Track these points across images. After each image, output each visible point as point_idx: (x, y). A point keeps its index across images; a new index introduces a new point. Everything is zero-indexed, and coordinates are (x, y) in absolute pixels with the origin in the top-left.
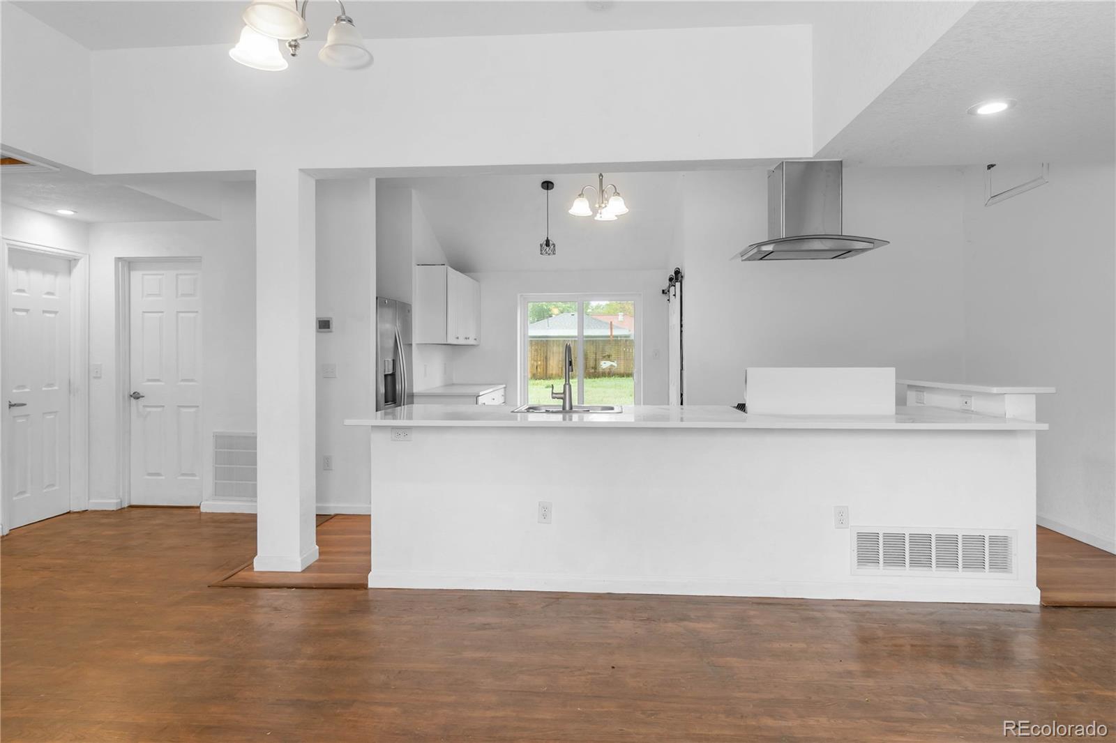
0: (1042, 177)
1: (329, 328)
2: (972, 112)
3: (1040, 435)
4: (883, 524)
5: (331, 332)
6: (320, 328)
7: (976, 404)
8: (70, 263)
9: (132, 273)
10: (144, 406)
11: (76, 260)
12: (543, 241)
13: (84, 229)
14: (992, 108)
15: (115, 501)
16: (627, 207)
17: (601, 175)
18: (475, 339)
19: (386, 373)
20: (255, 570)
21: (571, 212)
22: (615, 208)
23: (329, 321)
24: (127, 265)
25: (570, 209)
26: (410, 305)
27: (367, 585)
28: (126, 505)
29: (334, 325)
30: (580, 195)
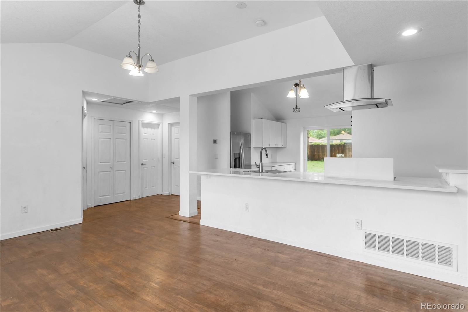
1: (216, 142)
4: (378, 231)
5: (216, 144)
6: (214, 142)
8: (158, 125)
9: (173, 127)
10: (175, 166)
11: (159, 125)
12: (295, 107)
13: (161, 116)
15: (167, 193)
16: (308, 93)
18: (282, 145)
19: (236, 157)
20: (179, 215)
21: (287, 96)
22: (304, 94)
23: (216, 140)
24: (171, 125)
25: (287, 95)
26: (250, 134)
27: (199, 223)
28: (171, 194)
29: (218, 141)
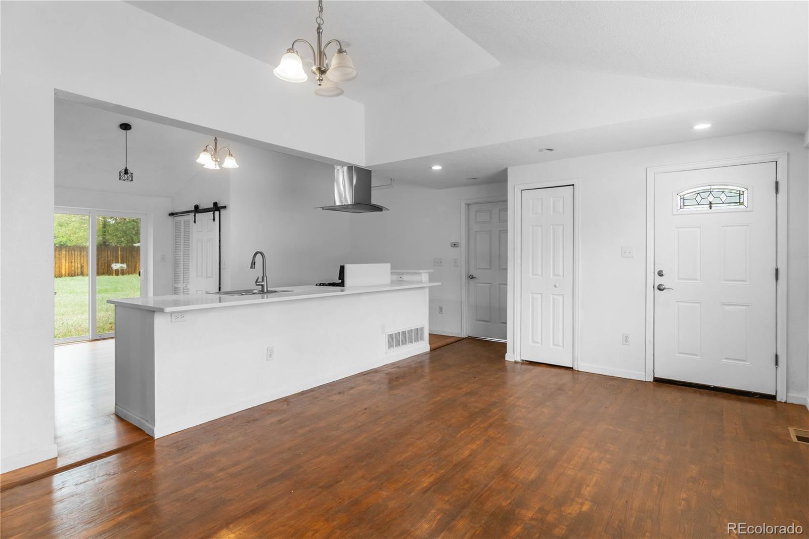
0: (391, 185)
2: (431, 168)
3: (431, 289)
7: (405, 278)
14: (437, 168)
17: (216, 139)
30: (204, 150)
